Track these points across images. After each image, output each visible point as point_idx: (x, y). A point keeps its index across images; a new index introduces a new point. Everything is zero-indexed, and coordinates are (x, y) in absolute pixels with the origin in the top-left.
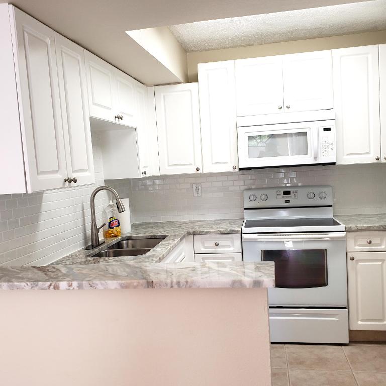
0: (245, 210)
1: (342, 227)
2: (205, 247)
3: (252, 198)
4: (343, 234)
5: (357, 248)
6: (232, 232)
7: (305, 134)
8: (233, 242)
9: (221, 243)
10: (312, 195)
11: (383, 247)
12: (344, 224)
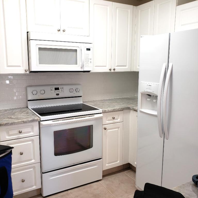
0: (29, 102)
1: (100, 110)
2: (10, 135)
3: (35, 92)
4: (101, 115)
5: (108, 122)
6: (33, 121)
7: (76, 51)
9: (23, 130)
10: (72, 90)
11: (119, 120)
12: (101, 109)
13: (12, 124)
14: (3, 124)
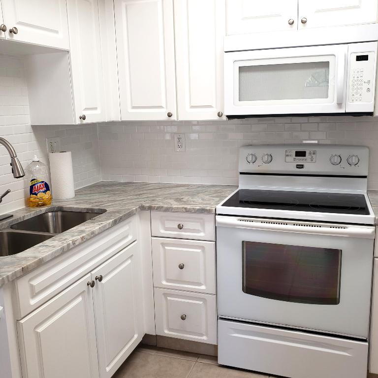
0: (241, 176)
1: (371, 218)
2: (167, 229)
3: (250, 159)
4: (370, 230)
6: (202, 211)
7: (326, 65)
8: (203, 225)
9: (187, 225)
10: (337, 160)
12: (375, 213)
13: (167, 210)
14: (155, 207)
